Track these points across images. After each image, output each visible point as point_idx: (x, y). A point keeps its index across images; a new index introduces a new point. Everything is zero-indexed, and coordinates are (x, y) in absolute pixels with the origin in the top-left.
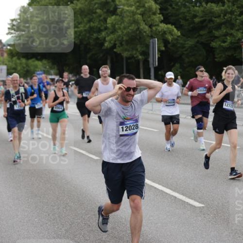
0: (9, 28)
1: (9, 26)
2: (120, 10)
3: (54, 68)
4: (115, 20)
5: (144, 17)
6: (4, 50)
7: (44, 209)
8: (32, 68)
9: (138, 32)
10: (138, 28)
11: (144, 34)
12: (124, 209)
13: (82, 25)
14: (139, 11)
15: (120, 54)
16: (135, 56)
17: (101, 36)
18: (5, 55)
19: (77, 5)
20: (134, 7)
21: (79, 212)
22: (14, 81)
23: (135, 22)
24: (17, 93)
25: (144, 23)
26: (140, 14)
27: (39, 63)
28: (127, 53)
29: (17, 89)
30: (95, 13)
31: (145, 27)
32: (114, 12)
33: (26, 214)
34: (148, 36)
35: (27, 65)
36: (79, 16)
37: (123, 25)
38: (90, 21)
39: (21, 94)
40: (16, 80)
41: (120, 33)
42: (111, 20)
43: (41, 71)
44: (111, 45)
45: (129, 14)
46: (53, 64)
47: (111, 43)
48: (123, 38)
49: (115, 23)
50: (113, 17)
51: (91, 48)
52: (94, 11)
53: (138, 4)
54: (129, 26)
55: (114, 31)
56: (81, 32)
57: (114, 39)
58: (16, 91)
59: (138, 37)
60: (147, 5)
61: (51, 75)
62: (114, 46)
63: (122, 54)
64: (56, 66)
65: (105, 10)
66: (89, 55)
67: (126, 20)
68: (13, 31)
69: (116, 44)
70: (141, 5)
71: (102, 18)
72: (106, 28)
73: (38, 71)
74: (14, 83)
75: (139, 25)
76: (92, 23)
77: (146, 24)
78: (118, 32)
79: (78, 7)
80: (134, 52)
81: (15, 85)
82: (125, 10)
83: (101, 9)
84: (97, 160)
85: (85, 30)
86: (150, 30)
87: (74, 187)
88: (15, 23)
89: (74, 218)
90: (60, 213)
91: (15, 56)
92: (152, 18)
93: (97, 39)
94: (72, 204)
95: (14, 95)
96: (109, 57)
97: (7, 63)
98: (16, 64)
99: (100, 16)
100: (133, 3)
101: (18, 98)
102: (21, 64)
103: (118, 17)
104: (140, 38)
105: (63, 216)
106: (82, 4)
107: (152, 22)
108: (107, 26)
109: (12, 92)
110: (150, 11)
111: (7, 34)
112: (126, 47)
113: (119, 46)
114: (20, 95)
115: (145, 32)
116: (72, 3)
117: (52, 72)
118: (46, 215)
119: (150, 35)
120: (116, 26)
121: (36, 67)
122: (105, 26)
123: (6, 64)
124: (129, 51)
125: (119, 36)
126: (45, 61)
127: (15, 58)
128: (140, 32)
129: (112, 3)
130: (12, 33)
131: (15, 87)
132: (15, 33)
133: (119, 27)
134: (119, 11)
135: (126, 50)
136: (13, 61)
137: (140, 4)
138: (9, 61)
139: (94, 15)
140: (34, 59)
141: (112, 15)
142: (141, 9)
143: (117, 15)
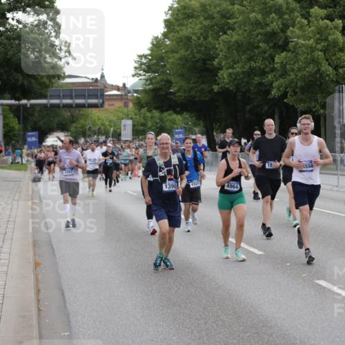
0: (136, 68)
1: (136, 65)
2: (293, 44)
3: (199, 124)
4: (286, 58)
5: (327, 54)
6: (129, 98)
7: (185, 323)
8: (168, 124)
9: (318, 75)
10: (319, 70)
11: (327, 78)
12: (299, 326)
13: (239, 65)
14: (319, 46)
15: (293, 106)
16: (314, 110)
17: (267, 80)
18: (131, 105)
19: (232, 36)
20: (312, 40)
21: (234, 329)
22: (163, 144)
23: (315, 61)
24: (168, 164)
25: (327, 63)
26: (321, 51)
27: (178, 118)
28: (302, 105)
29: (168, 159)
30: (258, 47)
31: (327, 69)
32: (284, 47)
33: (160, 330)
34: (333, 81)
35: (161, 120)
36: (235, 51)
37: (297, 65)
38: (250, 59)
39: (174, 166)
40: (167, 144)
41: (292, 76)
42: (279, 58)
43: (181, 128)
44: (280, 94)
45: (305, 50)
46: (198, 118)
47: (280, 91)
48: (297, 83)
49: (286, 63)
50: (284, 54)
51: (252, 96)
52: (256, 45)
53: (318, 36)
54: (305, 68)
55: (284, 73)
56: (237, 74)
57: (284, 85)
58: (166, 160)
59: (318, 83)
60: (330, 38)
61: (196, 134)
62: (285, 95)
63: (296, 107)
64: (201, 122)
65: (271, 44)
66: (248, 107)
67: (302, 58)
68: (141, 72)
69: (288, 93)
70: (323, 38)
71: (266, 55)
72: (273, 70)
73: (177, 128)
74: (163, 148)
75: (319, 66)
76: (253, 63)
77: (329, 64)
78: (290, 75)
79: (233, 40)
80: (313, 104)
81: (164, 151)
82: (300, 45)
83: (265, 43)
84: (260, 255)
85: (243, 72)
86: (335, 72)
87: (228, 293)
88: (144, 61)
89: (227, 338)
90: (208, 329)
91: (144, 107)
92: (339, 56)
93: (260, 84)
94: (226, 317)
95: (163, 166)
96: (277, 111)
97: (134, 117)
98: (145, 118)
99: (265, 52)
100: (311, 35)
101: (169, 172)
102: (152, 117)
103: (290, 54)
104: (321, 83)
105: (213, 334)
106: (239, 35)
107: (339, 62)
108: (274, 67)
109: (160, 162)
110: (335, 47)
111: (133, 76)
112: (301, 96)
113: (290, 95)
114: (172, 168)
115: (328, 75)
116: (225, 33)
117: (197, 130)
118: (188, 332)
119: (334, 80)
120: (288, 67)
121: (174, 122)
122: (271, 66)
123: (131, 119)
124: (305, 102)
125: (292, 81)
126: (186, 115)
127: (144, 110)
128: (321, 75)
129: (282, 35)
130: (140, 75)
131: (164, 155)
132: (145, 75)
133: (291, 68)
134: (291, 45)
135: (301, 100)
136: (140, 114)
137: (321, 35)
138: (136, 114)
139: (256, 51)
140: (171, 112)
141: (282, 52)
142: (322, 44)
143: (289, 51)
